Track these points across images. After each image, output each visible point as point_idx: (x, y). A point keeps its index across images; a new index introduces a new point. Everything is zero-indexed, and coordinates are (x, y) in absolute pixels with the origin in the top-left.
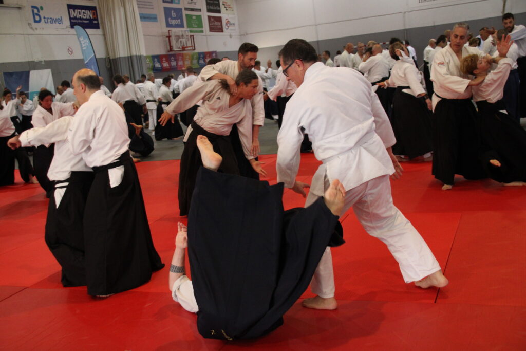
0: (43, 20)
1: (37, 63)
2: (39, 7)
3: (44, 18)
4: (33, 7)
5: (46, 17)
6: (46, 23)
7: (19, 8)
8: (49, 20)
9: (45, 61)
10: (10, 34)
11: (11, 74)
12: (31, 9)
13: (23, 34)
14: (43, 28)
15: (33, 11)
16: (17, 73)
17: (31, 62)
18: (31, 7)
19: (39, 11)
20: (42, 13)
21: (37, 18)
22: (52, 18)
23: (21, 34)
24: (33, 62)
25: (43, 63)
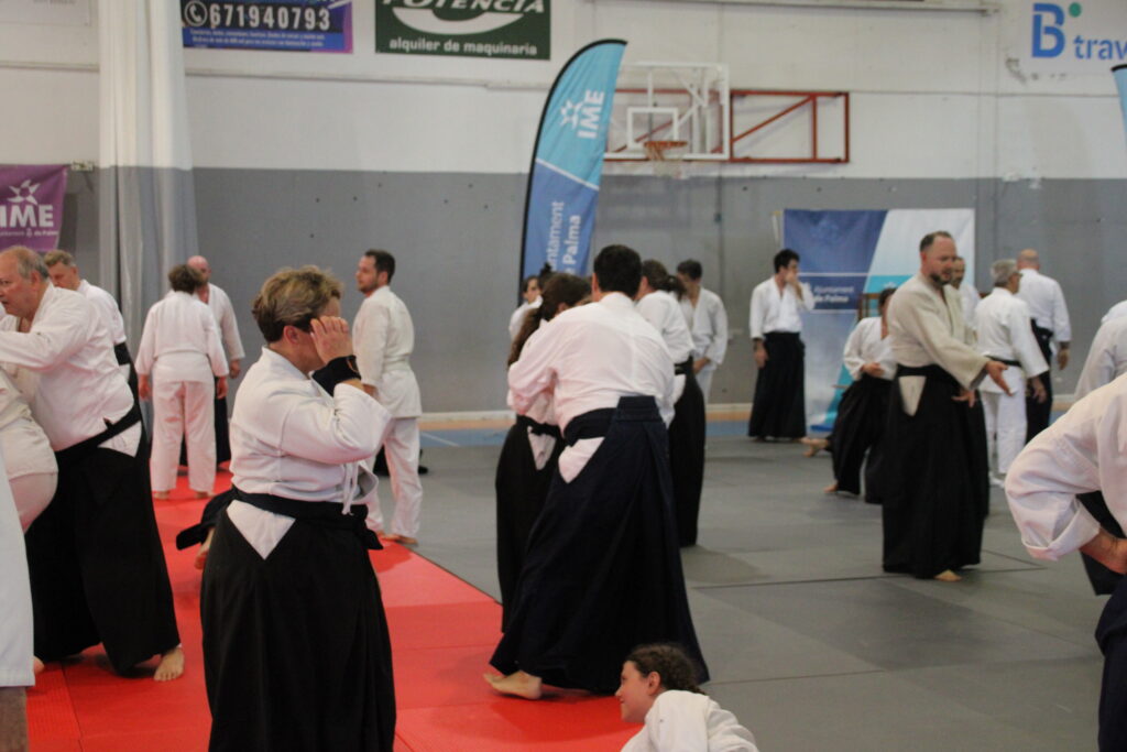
0: (1070, 47)
1: (1007, 184)
2: (1065, 9)
3: (1078, 41)
4: (1038, 7)
5: (1086, 37)
6: (1079, 56)
7: (983, 12)
8: (1096, 49)
9: (1044, 181)
10: (926, 93)
11: (814, 217)
12: (1030, 14)
13: (979, 94)
14: (1063, 75)
15: (1037, 20)
16: (836, 216)
17: (988, 180)
18: (1031, 7)
19: (1060, 20)
20: (1070, 28)
21: (1048, 42)
22: (1113, 39)
23: (970, 94)
24: (996, 181)
25: (1034, 186)
